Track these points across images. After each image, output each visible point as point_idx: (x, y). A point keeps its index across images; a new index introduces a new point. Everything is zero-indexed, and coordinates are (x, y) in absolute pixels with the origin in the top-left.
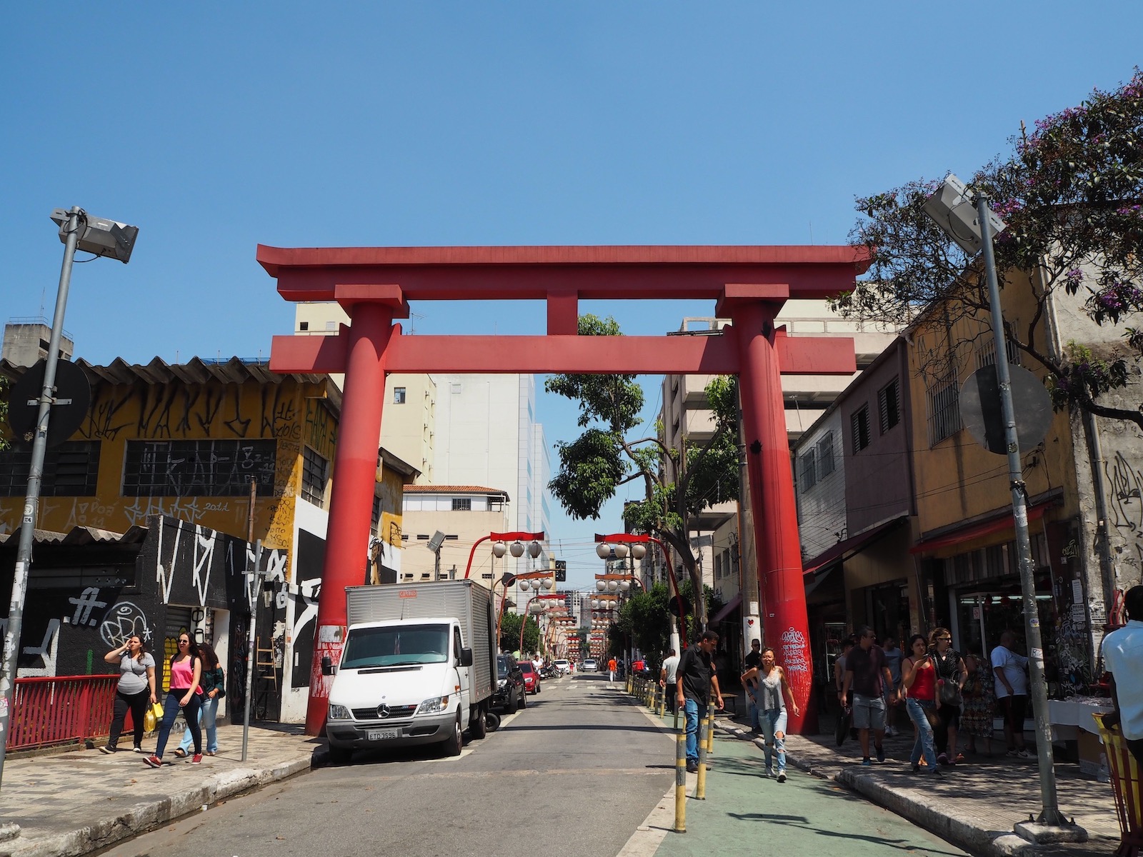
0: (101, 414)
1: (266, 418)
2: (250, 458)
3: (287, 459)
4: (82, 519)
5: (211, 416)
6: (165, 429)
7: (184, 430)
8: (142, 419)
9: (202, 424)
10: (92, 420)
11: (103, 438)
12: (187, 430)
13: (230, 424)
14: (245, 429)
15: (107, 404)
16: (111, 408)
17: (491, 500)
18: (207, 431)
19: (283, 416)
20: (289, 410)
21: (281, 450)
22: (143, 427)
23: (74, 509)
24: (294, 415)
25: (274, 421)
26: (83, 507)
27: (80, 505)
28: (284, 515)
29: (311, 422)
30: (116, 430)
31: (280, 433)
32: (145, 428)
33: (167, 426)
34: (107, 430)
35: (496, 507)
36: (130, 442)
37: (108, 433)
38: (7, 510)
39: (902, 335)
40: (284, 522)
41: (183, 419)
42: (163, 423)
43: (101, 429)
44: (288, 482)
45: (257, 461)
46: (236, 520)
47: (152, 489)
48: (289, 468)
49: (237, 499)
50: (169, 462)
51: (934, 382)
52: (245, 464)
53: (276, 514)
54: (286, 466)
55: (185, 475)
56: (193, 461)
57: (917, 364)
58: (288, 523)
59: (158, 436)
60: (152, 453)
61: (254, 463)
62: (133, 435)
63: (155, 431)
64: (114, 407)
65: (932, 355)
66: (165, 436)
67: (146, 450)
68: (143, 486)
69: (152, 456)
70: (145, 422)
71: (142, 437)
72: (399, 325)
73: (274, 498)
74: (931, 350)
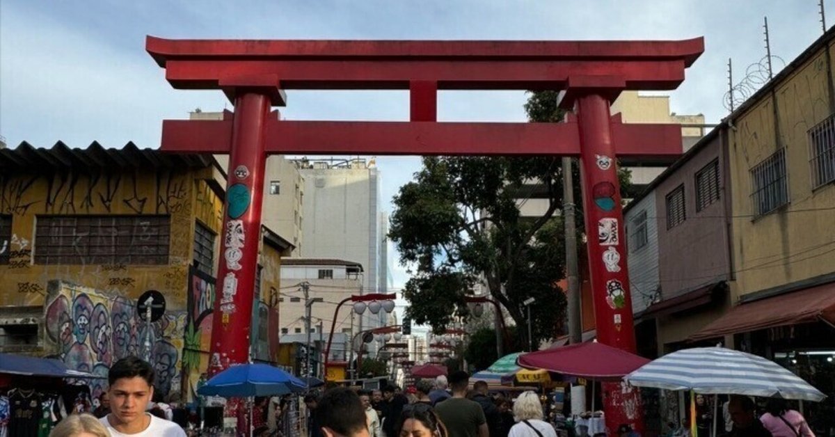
0: (11, 193)
1: (161, 197)
2: (147, 231)
3: (181, 233)
5: (111, 194)
6: (70, 205)
7: (87, 207)
8: (49, 198)
9: (104, 202)
10: (3, 197)
11: (14, 213)
12: (90, 207)
13: (129, 202)
14: (142, 207)
15: (16, 184)
16: (20, 187)
18: (108, 208)
19: (176, 195)
20: (180, 190)
21: (174, 225)
22: (51, 204)
24: (185, 194)
25: (168, 199)
29: (201, 200)
30: (26, 207)
31: (173, 210)
32: (52, 205)
33: (71, 203)
34: (17, 207)
35: (353, 276)
36: (39, 217)
37: (18, 209)
39: (726, 121)
41: (87, 197)
42: (68, 201)
43: (12, 206)
44: (181, 252)
45: (153, 234)
46: (136, 285)
47: (60, 258)
48: (182, 240)
49: (137, 267)
50: (74, 234)
51: (759, 161)
52: (143, 236)
53: (171, 281)
54: (180, 239)
55: (89, 247)
56: (96, 234)
57: (739, 147)
58: (183, 287)
59: (64, 212)
60: (59, 227)
61: (152, 236)
62: (42, 211)
63: (61, 208)
64: (23, 188)
65: (756, 137)
66: (71, 212)
67: (54, 224)
68: (52, 256)
69: (59, 230)
70: (52, 200)
71: (50, 212)
72: (276, 112)
73: (169, 266)
74: (755, 133)
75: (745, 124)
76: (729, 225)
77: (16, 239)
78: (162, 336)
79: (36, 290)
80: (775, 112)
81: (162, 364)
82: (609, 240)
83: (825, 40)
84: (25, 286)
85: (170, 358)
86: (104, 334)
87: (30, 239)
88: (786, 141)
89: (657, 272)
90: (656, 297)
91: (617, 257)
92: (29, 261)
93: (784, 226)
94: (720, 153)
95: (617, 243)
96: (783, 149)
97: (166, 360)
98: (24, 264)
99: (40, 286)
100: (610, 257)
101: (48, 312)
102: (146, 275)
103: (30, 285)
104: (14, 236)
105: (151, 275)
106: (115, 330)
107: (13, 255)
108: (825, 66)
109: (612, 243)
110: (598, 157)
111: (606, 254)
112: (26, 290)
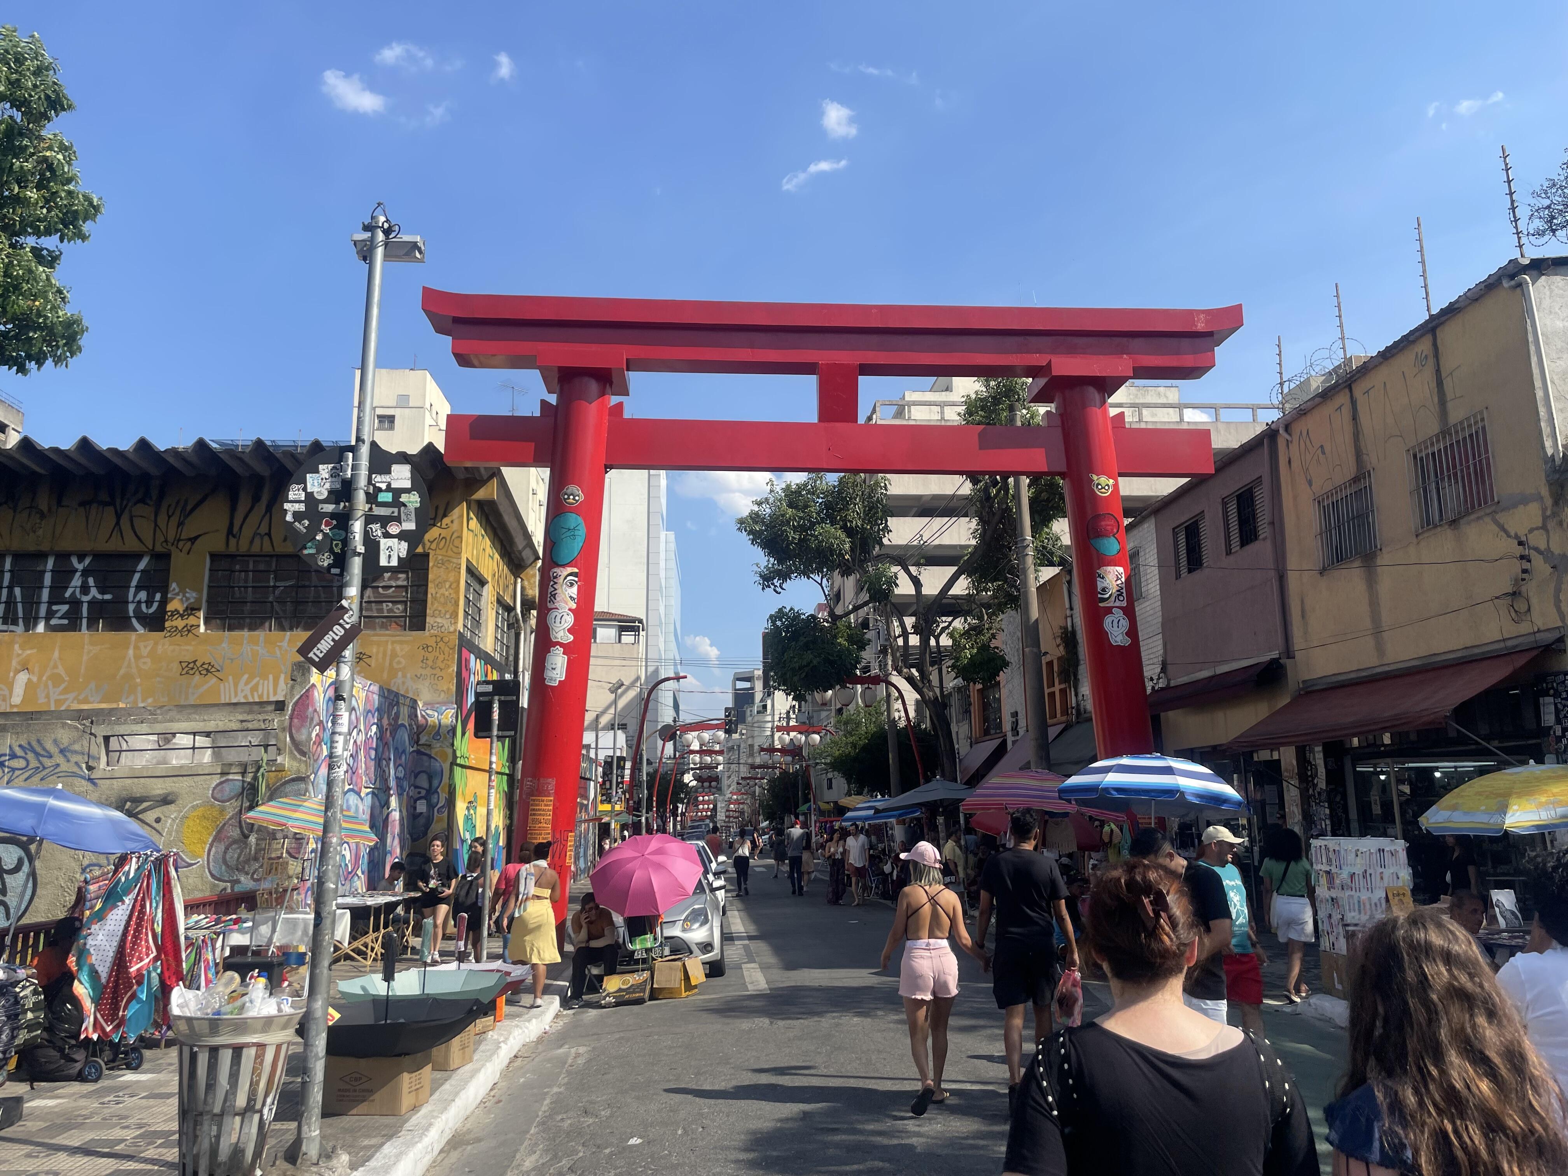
0: (169, 517)
2: (390, 579)
3: (445, 581)
4: (145, 663)
6: (266, 538)
8: (231, 525)
10: (156, 525)
11: (173, 549)
15: (178, 503)
16: (184, 508)
17: (622, 629)
19: (437, 523)
20: (445, 515)
21: (435, 569)
22: (234, 536)
23: (131, 652)
24: (451, 522)
26: (145, 647)
27: (141, 645)
28: (441, 657)
29: (472, 531)
30: (193, 540)
31: (434, 546)
32: (237, 536)
33: (269, 534)
34: (179, 540)
35: (627, 638)
36: (214, 557)
37: (181, 544)
38: (29, 652)
39: (1273, 426)
40: (442, 666)
42: (264, 529)
43: (171, 538)
44: (446, 612)
45: (400, 583)
46: (373, 665)
47: (248, 620)
48: (447, 593)
49: (374, 635)
50: (272, 584)
51: (1328, 487)
52: (383, 587)
53: (431, 657)
54: (443, 591)
55: (297, 603)
56: (307, 583)
57: (1295, 464)
58: (449, 667)
59: (256, 549)
60: (246, 571)
61: (397, 587)
62: (219, 546)
63: (252, 542)
64: (189, 508)
65: (1323, 453)
66: (267, 548)
67: (238, 567)
68: (234, 618)
69: (247, 577)
70: (236, 529)
71: (232, 549)
72: (620, 405)
73: (427, 633)
74: (1322, 447)
75: (1304, 433)
76: (1282, 578)
77: (177, 590)
78: (417, 742)
79: (207, 670)
80: (1355, 418)
81: (416, 787)
82: (1113, 598)
83: (1430, 326)
84: (191, 665)
85: (430, 779)
86: (355, 742)
87: (200, 591)
88: (1372, 459)
89: (1161, 642)
90: (1159, 679)
91: (1125, 623)
92: (199, 626)
93: (1371, 581)
94: (1265, 471)
95: (1124, 604)
96: (1369, 472)
97: (423, 781)
98: (190, 629)
99: (216, 666)
100: (1115, 624)
101: (293, 710)
102: (390, 647)
103: (198, 664)
104: (174, 585)
105: (398, 647)
106: (366, 734)
107: (172, 615)
108: (1431, 361)
109: (1118, 604)
110: (1095, 477)
111: (1108, 620)
112: (191, 672)
